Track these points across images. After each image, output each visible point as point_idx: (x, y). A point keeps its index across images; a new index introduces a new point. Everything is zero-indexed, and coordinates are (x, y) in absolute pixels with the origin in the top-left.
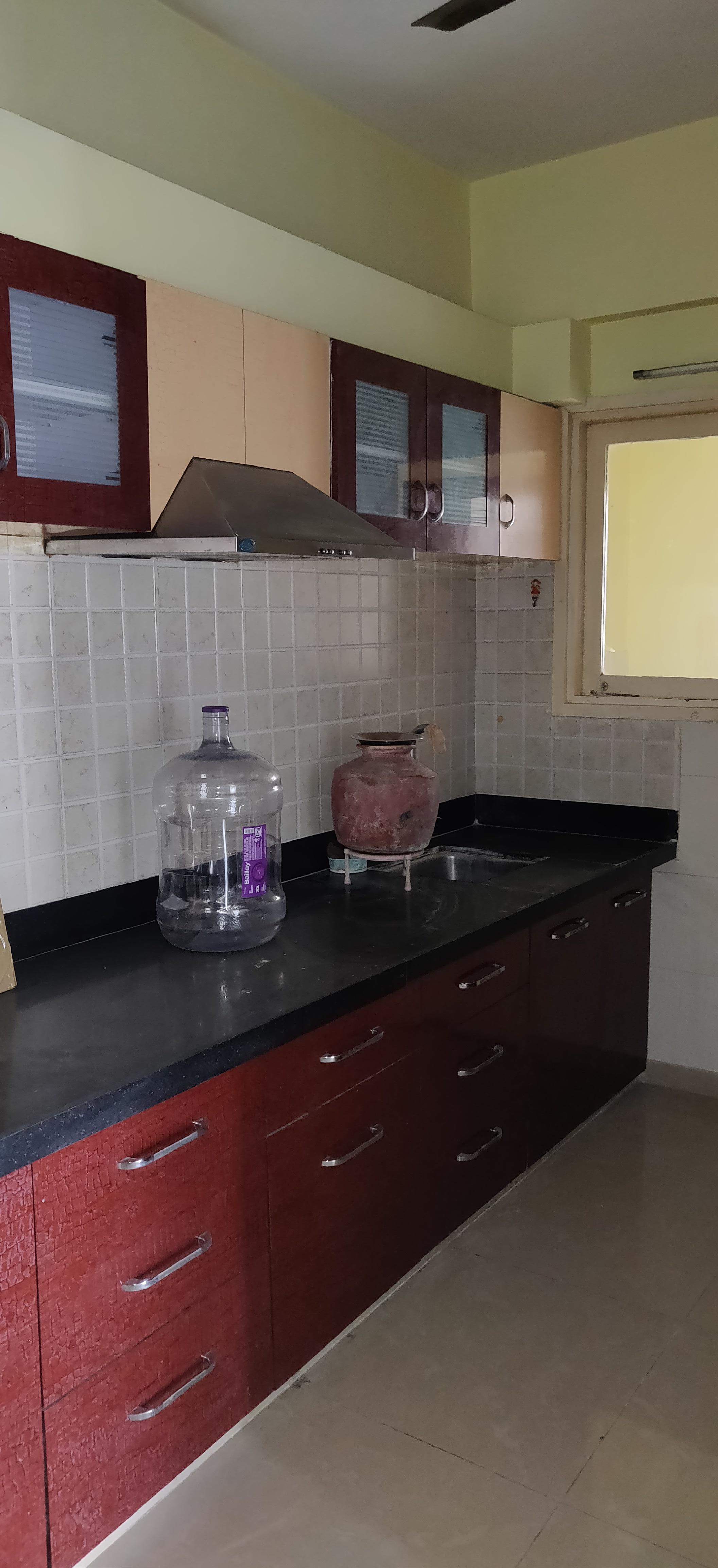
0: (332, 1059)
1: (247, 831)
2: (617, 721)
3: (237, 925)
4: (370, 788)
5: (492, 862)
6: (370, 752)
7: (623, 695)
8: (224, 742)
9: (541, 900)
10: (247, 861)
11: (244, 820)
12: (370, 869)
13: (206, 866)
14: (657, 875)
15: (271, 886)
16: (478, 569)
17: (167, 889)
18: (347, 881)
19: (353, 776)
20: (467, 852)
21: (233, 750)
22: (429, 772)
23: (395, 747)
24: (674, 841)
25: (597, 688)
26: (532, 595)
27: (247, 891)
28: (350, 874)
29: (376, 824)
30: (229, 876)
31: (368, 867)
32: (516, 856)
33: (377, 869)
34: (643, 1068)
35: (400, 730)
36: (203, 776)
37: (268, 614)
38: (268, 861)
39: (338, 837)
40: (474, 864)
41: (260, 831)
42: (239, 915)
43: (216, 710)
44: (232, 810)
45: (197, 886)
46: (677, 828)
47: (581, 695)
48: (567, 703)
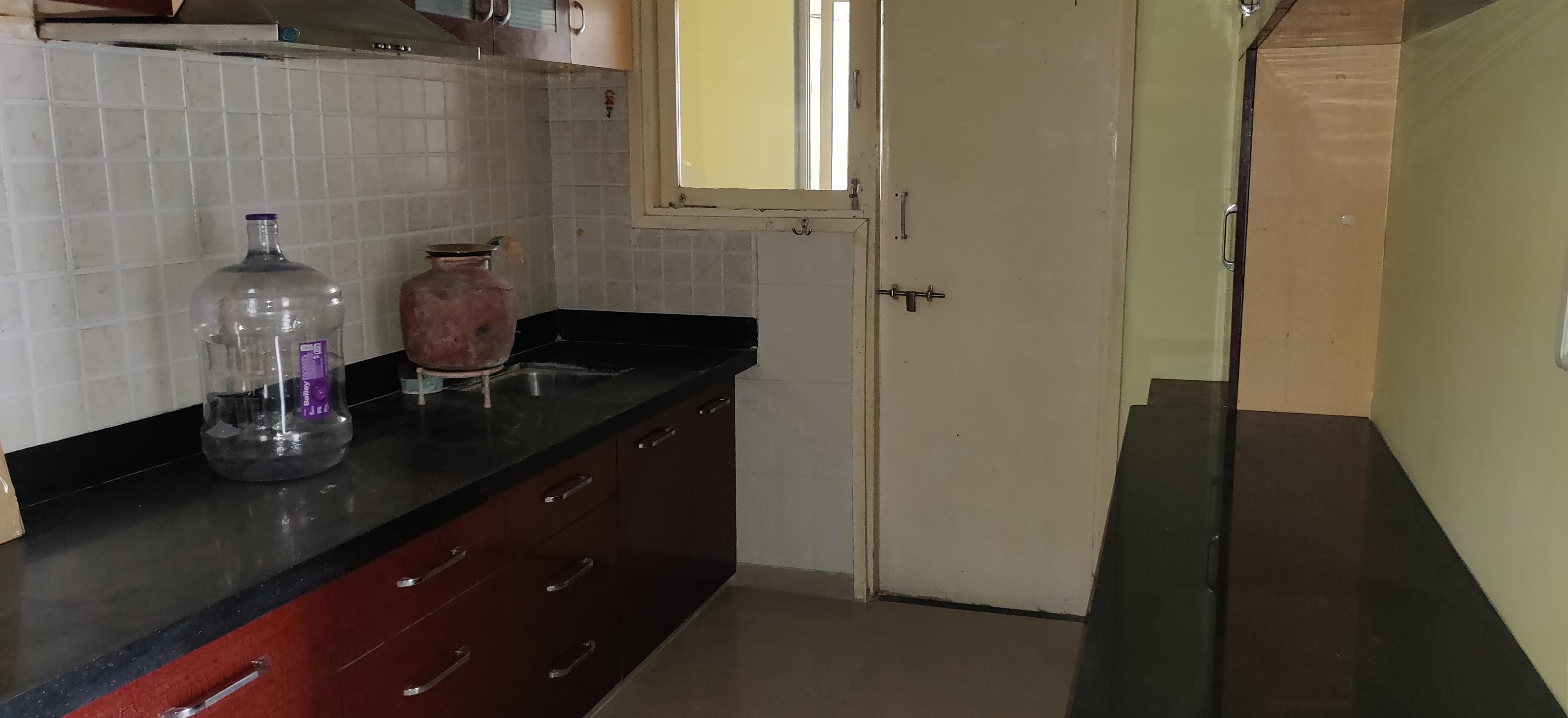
0: (411, 582)
1: (303, 348)
2: (696, 232)
3: (297, 448)
4: (442, 302)
5: (576, 376)
6: (441, 264)
7: (701, 207)
8: (274, 253)
9: (626, 409)
10: (307, 381)
11: (300, 336)
12: (446, 388)
13: (259, 391)
14: (740, 380)
15: (335, 407)
16: (550, 79)
17: (214, 416)
18: (422, 401)
19: (422, 289)
20: (550, 368)
21: (285, 260)
22: (505, 283)
23: (468, 258)
24: (755, 347)
25: (675, 200)
26: (606, 106)
27: (308, 413)
28: (425, 395)
29: (450, 340)
30: (286, 399)
31: (444, 386)
32: (601, 370)
33: (454, 389)
34: (733, 571)
35: (473, 242)
36: (252, 291)
37: (321, 117)
38: (330, 381)
39: (408, 354)
40: (558, 379)
41: (319, 347)
42: (300, 438)
43: (262, 218)
44: (286, 326)
45: (249, 411)
46: (756, 335)
47: (660, 206)
48: (646, 215)
